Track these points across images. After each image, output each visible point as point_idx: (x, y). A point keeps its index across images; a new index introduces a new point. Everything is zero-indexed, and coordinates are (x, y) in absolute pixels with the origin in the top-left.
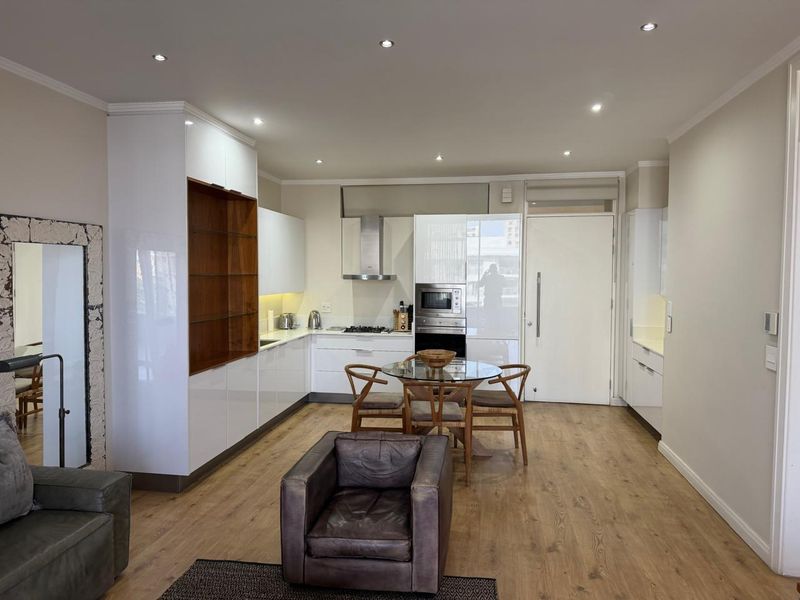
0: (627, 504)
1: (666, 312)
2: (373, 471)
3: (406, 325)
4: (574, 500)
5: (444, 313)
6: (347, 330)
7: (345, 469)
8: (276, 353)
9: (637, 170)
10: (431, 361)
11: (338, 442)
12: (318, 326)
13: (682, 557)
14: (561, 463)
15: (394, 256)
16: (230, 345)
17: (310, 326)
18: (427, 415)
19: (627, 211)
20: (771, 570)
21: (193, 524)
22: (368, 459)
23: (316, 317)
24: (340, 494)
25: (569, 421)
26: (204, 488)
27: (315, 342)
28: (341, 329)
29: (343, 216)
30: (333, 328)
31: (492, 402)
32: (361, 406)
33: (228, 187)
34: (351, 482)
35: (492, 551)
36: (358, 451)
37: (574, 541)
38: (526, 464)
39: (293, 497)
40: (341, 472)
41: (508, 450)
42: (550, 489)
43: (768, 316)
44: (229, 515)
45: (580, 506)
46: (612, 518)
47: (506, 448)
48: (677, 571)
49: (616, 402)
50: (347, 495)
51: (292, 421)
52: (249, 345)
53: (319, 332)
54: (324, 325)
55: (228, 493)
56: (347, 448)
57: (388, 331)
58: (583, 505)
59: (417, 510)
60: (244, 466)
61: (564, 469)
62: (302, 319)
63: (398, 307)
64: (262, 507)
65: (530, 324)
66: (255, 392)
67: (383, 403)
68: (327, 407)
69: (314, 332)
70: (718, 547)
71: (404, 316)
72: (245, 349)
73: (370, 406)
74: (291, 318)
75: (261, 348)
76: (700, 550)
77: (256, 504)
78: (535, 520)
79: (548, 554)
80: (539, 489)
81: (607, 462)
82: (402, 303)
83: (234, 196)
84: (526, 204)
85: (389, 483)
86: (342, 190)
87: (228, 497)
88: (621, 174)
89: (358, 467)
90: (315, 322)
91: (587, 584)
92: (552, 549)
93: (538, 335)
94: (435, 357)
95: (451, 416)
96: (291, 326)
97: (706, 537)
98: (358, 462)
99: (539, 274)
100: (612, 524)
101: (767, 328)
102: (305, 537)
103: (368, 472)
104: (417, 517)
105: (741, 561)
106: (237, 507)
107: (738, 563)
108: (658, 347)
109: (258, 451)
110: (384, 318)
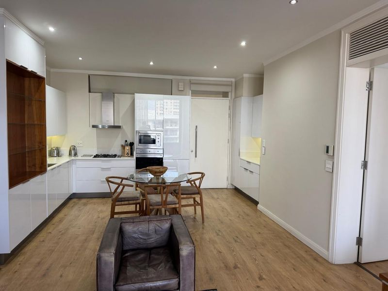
0: (257, 238)
1: (262, 144)
2: (145, 239)
3: (130, 153)
4: (234, 239)
5: (152, 146)
6: (95, 157)
7: (127, 240)
8: (56, 171)
9: (243, 78)
10: (156, 172)
11: (123, 224)
12: (76, 155)
13: (293, 262)
14: (219, 220)
15: (121, 115)
16: (27, 168)
17: (70, 154)
18: (159, 202)
19: (235, 98)
20: (329, 262)
21: (20, 285)
22: (142, 233)
23: (74, 149)
24: (126, 255)
25: (213, 198)
26: (20, 259)
27: (76, 164)
28: (91, 156)
29: (90, 92)
30: (84, 156)
31: (187, 193)
32: (115, 199)
33: (30, 69)
34: (131, 247)
35: (207, 273)
36: (135, 229)
37: (244, 261)
38: (203, 222)
39: (106, 263)
40: (125, 243)
41: (192, 216)
42: (220, 234)
43: (328, 147)
44: (44, 275)
45: (238, 242)
46: (254, 246)
47: (191, 214)
48: (294, 269)
49: (230, 187)
50: (130, 255)
51: (65, 210)
52: (41, 168)
53: (77, 158)
54: (78, 154)
55: (38, 260)
56: (129, 228)
57: (119, 157)
58: (239, 241)
59: (182, 260)
60: (43, 241)
61: (222, 222)
62: (65, 150)
63: (123, 143)
64: (65, 267)
65: (192, 151)
66: (46, 195)
67: (130, 198)
68: (84, 201)
69: (73, 158)
70: (304, 255)
71: (128, 148)
72: (38, 170)
73: (123, 200)
74: (58, 150)
75: (48, 169)
76: (298, 257)
77: (60, 266)
78: (220, 252)
79: (235, 270)
80: (215, 234)
81: (239, 217)
82: (126, 141)
83: (33, 75)
84: (190, 91)
85: (155, 245)
86: (89, 77)
87: (39, 263)
88: (233, 80)
89: (136, 238)
90: (73, 152)
91: (260, 283)
92: (236, 267)
93: (196, 157)
94: (158, 170)
95: (171, 202)
96: (58, 155)
97: (297, 250)
98: (135, 235)
99: (196, 126)
100: (256, 249)
101: (327, 152)
102: (115, 286)
103: (142, 241)
104: (183, 264)
105: (316, 260)
106: (48, 269)
107: (316, 261)
108: (257, 161)
109: (50, 231)
110: (117, 150)
